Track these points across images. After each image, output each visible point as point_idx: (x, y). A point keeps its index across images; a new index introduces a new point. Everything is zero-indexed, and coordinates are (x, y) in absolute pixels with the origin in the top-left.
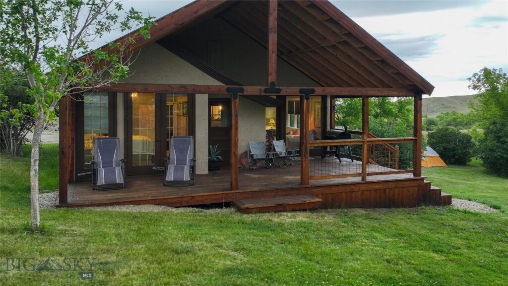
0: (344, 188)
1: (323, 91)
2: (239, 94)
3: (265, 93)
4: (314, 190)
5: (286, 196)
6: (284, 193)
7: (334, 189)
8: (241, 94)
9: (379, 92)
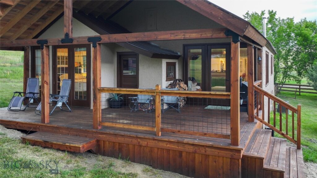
0: (130, 140)
1: (109, 38)
2: (45, 45)
3: (62, 43)
4: (100, 136)
5: (77, 136)
6: (75, 133)
7: (119, 138)
8: (46, 45)
9: (172, 36)
